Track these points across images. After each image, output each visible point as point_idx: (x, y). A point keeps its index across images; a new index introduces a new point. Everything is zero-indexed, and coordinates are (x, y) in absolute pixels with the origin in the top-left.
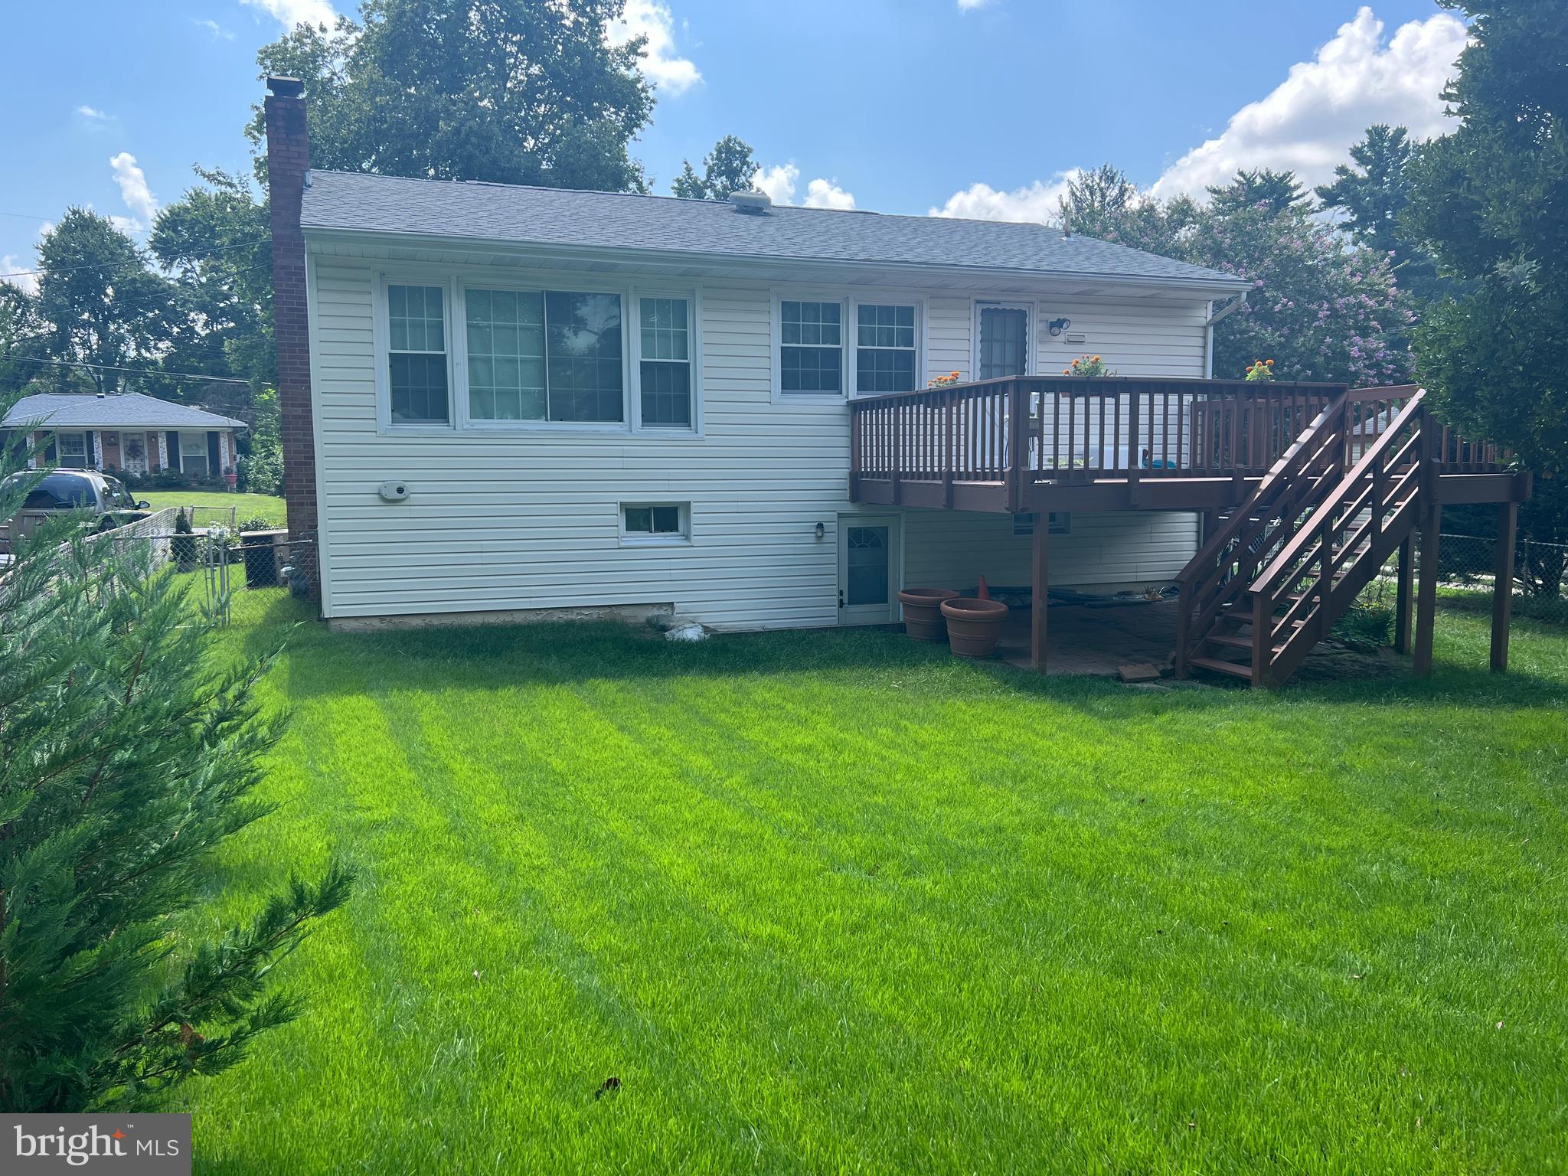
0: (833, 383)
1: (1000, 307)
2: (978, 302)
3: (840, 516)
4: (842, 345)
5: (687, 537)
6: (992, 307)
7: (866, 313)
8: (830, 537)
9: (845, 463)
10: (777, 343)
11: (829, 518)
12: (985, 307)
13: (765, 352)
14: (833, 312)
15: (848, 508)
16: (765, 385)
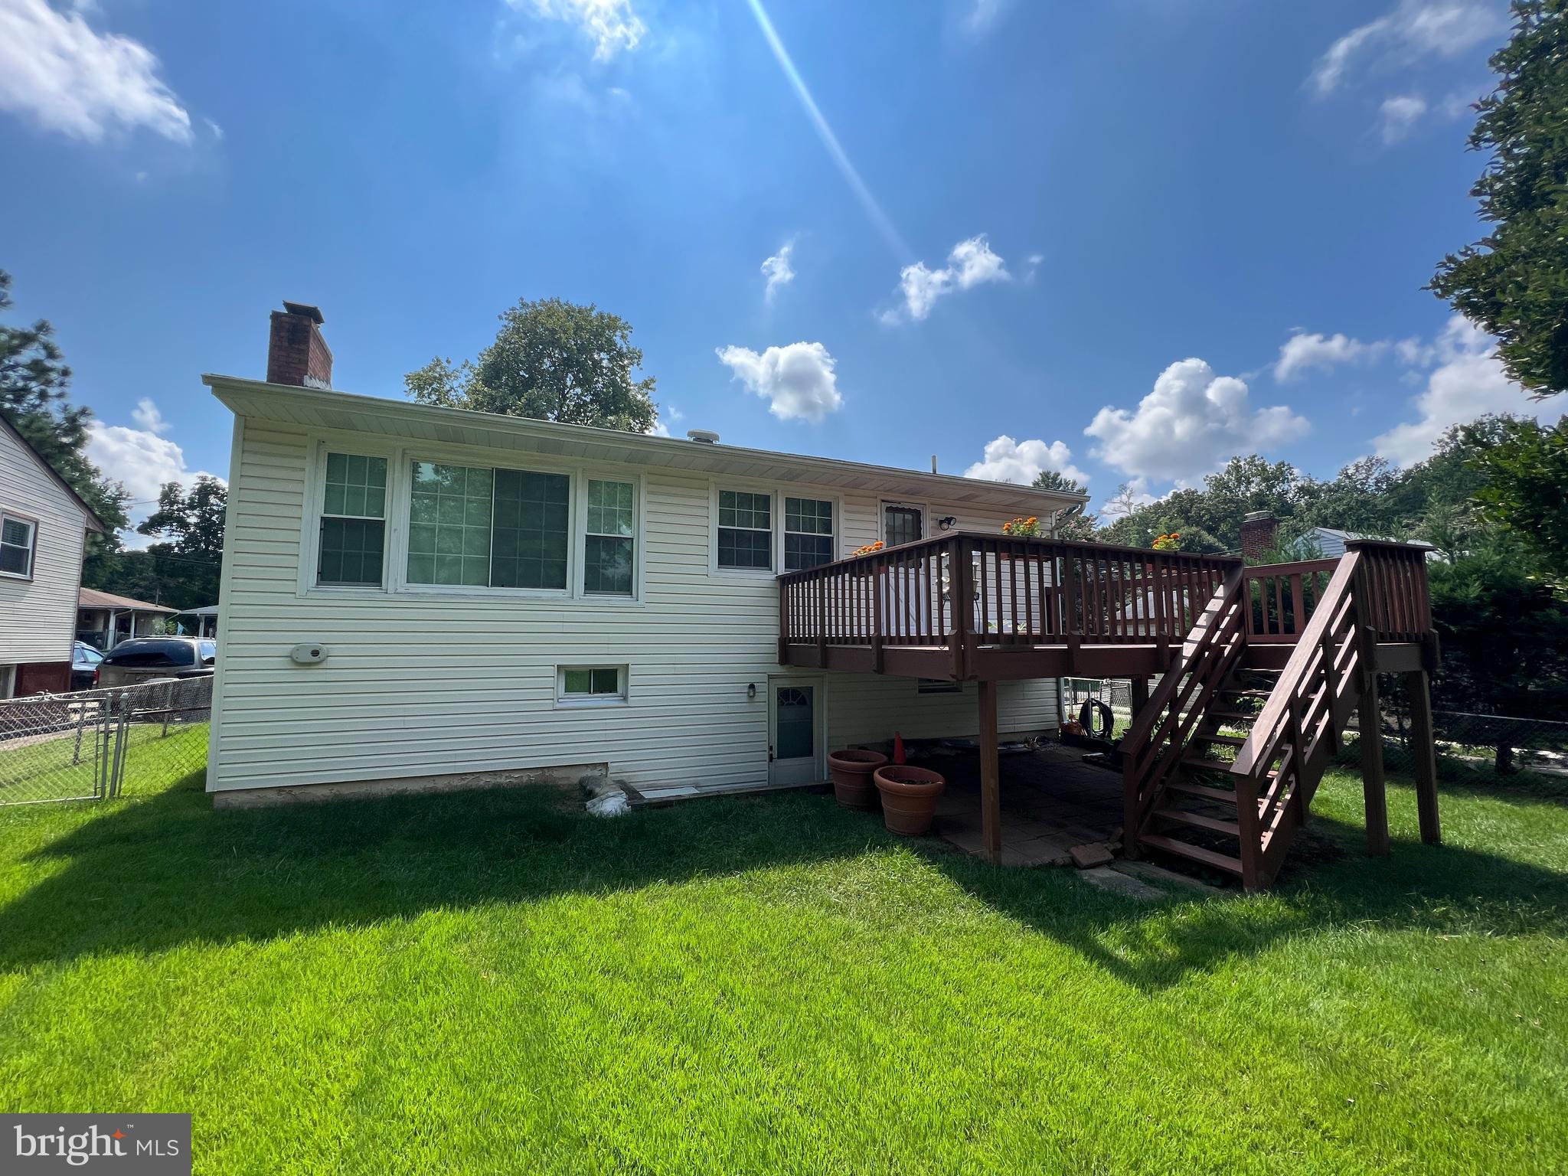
0: (763, 561)
1: (900, 506)
2: (883, 501)
3: (770, 677)
4: (772, 529)
5: (625, 698)
6: (894, 505)
7: (792, 504)
8: (761, 697)
9: (776, 630)
10: (714, 525)
11: (759, 679)
12: (889, 505)
13: (704, 531)
14: (764, 502)
15: (778, 670)
16: (703, 560)
